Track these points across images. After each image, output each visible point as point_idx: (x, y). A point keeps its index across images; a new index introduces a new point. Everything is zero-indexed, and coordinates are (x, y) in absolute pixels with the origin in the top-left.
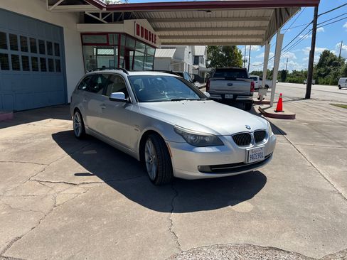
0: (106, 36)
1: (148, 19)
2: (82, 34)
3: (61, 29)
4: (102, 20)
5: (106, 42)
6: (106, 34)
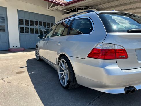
1: (96, 9)
3: (55, 17)
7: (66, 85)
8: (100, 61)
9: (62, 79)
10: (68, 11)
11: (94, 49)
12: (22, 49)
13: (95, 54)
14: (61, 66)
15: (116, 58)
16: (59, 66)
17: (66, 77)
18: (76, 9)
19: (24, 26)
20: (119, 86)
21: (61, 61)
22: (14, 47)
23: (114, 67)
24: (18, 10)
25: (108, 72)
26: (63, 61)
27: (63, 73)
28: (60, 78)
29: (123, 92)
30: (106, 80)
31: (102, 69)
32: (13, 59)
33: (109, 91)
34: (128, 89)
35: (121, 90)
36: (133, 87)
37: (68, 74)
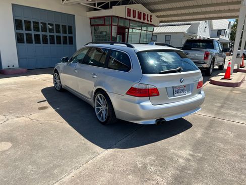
0: (103, 19)
1: (142, 4)
2: (91, 19)
3: (74, 16)
4: (98, 8)
5: (103, 23)
6: (103, 17)
7: (104, 120)
8: (137, 99)
9: (100, 114)
10: (96, 7)
11: (132, 87)
12: (25, 70)
13: (133, 92)
14: (98, 100)
15: (149, 96)
16: (96, 101)
17: (104, 112)
18: (108, 3)
19: (24, 32)
20: (152, 119)
21: (98, 96)
22: (9, 66)
23: (148, 104)
24: (12, 4)
25: (143, 107)
26: (100, 96)
27: (100, 108)
28: (97, 114)
29: (155, 123)
30: (141, 113)
31: (138, 105)
32: (19, 89)
33: (145, 122)
34: (158, 121)
35: (153, 122)
36: (163, 119)
37: (106, 110)
